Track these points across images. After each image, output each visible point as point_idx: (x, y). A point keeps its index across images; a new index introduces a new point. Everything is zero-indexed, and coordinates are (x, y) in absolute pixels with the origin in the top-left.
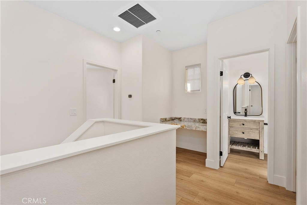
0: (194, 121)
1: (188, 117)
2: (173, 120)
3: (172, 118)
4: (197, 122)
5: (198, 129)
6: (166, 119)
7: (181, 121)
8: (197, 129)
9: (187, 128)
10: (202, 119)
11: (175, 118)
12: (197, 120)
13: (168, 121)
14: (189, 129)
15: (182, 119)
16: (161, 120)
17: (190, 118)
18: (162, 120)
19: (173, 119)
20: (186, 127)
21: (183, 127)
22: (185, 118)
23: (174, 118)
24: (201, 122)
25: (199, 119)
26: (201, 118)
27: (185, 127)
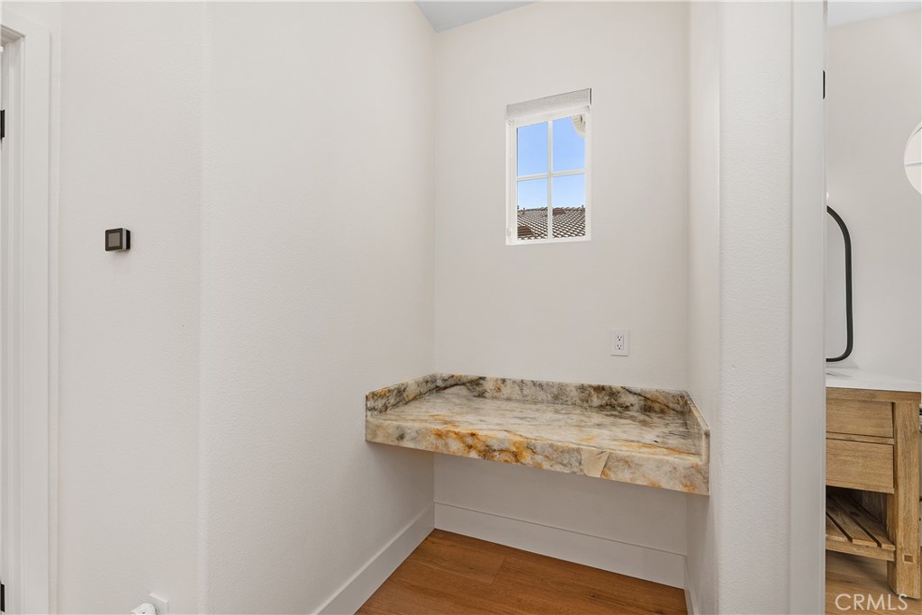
0: (556, 397)
1: (518, 377)
2: (439, 389)
3: (433, 380)
4: (574, 404)
5: (625, 476)
6: (400, 392)
7: (481, 395)
8: (613, 477)
9: (546, 466)
10: (600, 389)
11: (451, 382)
12: (575, 394)
13: (415, 399)
14: (558, 468)
15: (488, 386)
16: (371, 404)
17: (534, 384)
18: (380, 403)
19: (440, 383)
20: (539, 458)
21: (515, 455)
22: (504, 381)
23: (445, 380)
24: (596, 401)
25: (582, 388)
26: (595, 383)
27: (527, 458)
